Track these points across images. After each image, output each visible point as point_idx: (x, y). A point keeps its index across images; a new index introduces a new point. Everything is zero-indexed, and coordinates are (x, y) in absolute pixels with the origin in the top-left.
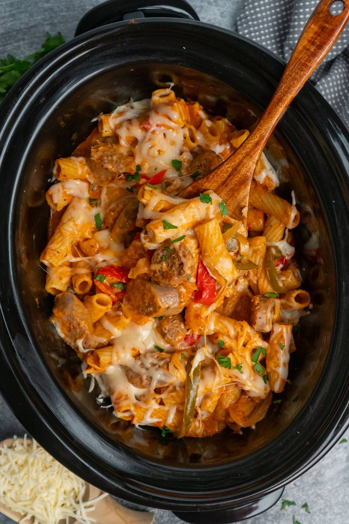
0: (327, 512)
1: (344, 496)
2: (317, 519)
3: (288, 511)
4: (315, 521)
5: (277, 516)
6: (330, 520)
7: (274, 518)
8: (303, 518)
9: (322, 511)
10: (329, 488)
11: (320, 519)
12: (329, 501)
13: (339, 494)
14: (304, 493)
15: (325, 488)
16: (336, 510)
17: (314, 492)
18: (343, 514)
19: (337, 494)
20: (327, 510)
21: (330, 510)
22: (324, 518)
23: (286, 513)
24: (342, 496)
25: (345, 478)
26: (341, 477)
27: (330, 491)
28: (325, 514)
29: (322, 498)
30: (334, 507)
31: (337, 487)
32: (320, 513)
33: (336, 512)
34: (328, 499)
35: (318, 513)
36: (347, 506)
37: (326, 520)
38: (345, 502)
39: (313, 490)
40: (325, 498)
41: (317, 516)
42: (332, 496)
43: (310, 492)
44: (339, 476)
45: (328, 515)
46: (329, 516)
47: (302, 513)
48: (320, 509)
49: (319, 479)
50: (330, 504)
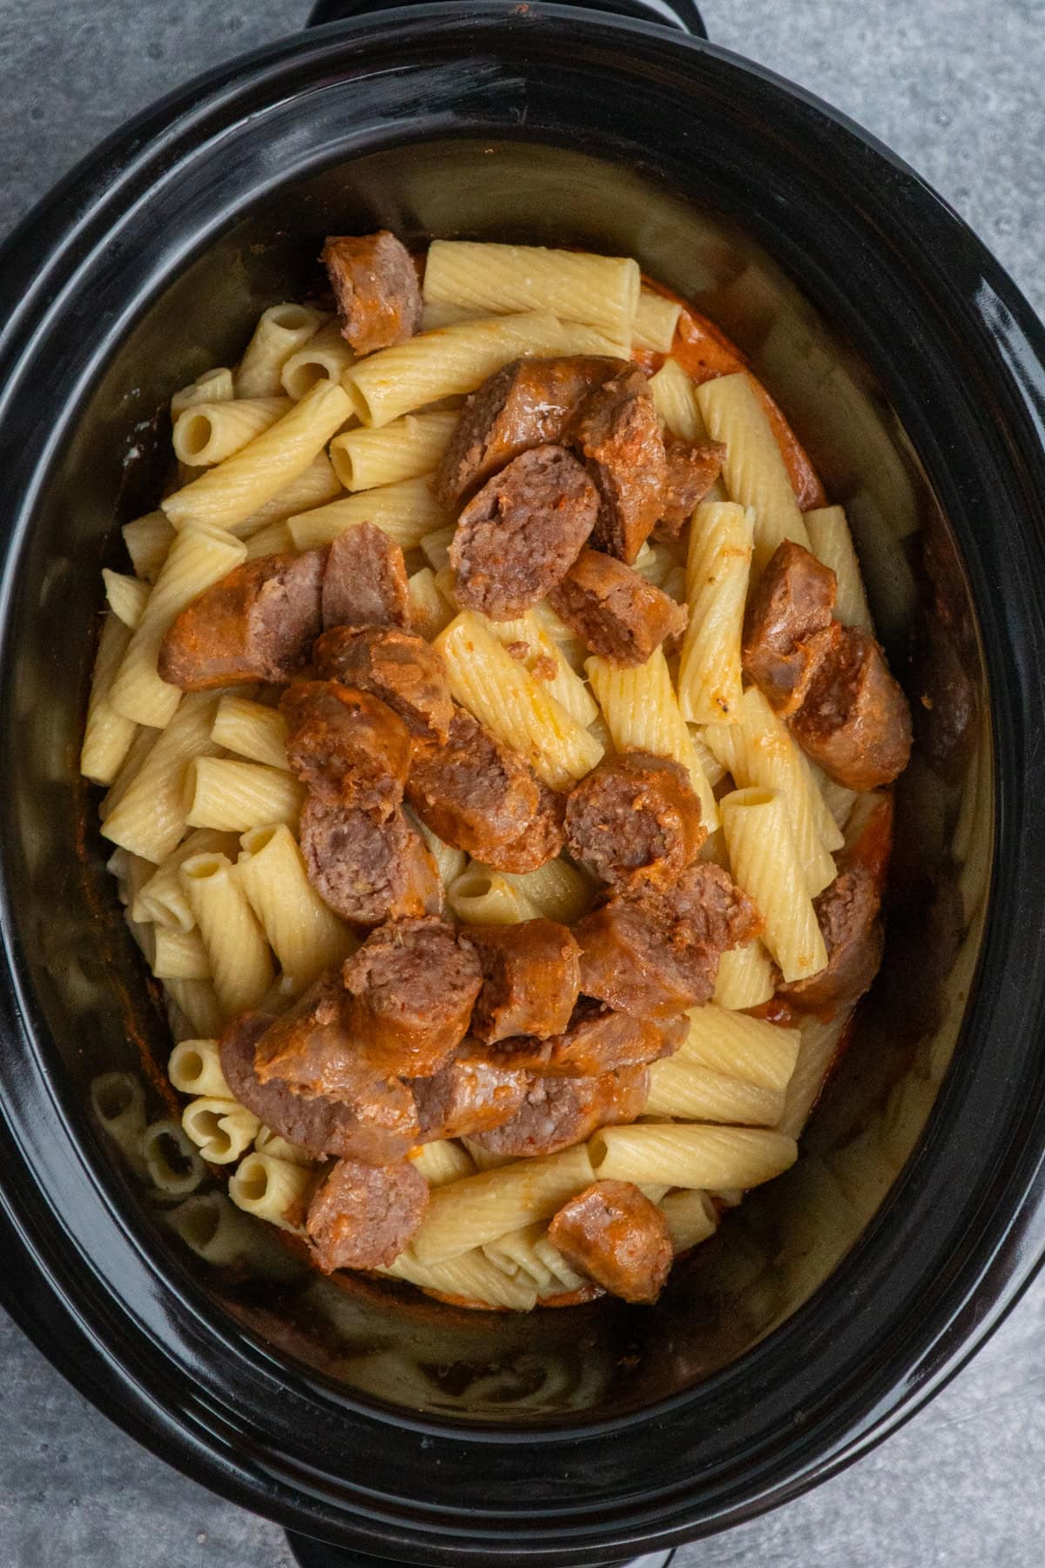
0: (963, 1475)
1: (1025, 1428)
2: (930, 1494)
4: (921, 1500)
6: (970, 1500)
8: (883, 1485)
9: (948, 1470)
10: (979, 1395)
11: (938, 1495)
12: (974, 1439)
13: (1008, 1420)
15: (967, 1395)
16: (994, 1471)
18: (1016, 1487)
19: (1001, 1419)
21: (974, 1470)
22: (952, 1493)
24: (1016, 1426)
25: (1034, 1369)
26: (1019, 1365)
27: (979, 1406)
28: (956, 1480)
29: (953, 1428)
30: (987, 1460)
31: (1004, 1395)
32: (942, 1475)
33: (992, 1477)
34: (971, 1430)
35: (932, 1475)
36: (1029, 1461)
37: (957, 1500)
38: (1025, 1446)
40: (960, 1426)
41: (930, 1483)
42: (984, 1423)
44: (1013, 1361)
45: (966, 1483)
46: (967, 1489)
47: (881, 1470)
48: (943, 1463)
50: (976, 1446)
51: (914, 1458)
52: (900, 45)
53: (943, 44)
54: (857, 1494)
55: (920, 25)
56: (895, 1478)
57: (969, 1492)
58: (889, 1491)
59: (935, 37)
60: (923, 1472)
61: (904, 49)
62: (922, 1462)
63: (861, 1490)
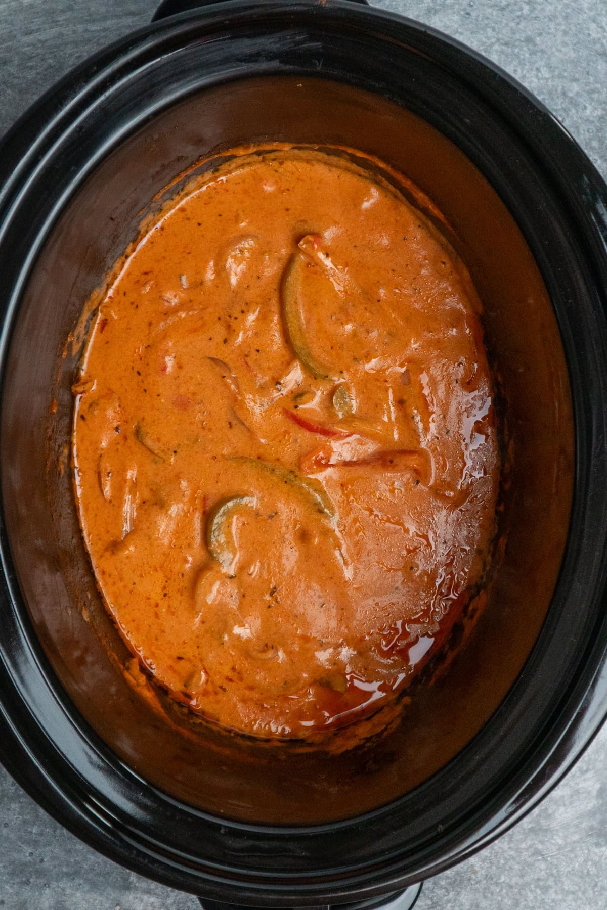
0: (550, 887)
1: (586, 861)
2: (531, 896)
3: (479, 874)
4: (525, 900)
5: (456, 879)
6: (553, 901)
7: (450, 884)
8: (504, 891)
9: (541, 883)
10: (560, 842)
11: (535, 898)
12: (557, 867)
13: (576, 857)
14: (512, 845)
15: (553, 841)
16: (567, 885)
17: (530, 847)
18: (580, 894)
19: (572, 856)
20: (551, 882)
21: (556, 884)
22: (543, 896)
23: (473, 876)
24: (581, 860)
25: (592, 828)
26: (584, 825)
27: (560, 848)
28: (546, 889)
29: (545, 860)
30: (564, 879)
31: (574, 842)
32: (537, 887)
33: (566, 888)
34: (555, 862)
35: (532, 886)
36: (588, 880)
37: (546, 900)
38: (585, 871)
39: (529, 842)
40: (549, 859)
41: (531, 891)
42: (563, 857)
43: (523, 846)
44: (581, 823)
45: (552, 891)
46: (552, 895)
47: (504, 882)
48: (538, 879)
49: (543, 822)
50: (558, 871)
51: (522, 876)
52: (537, 76)
53: (561, 76)
54: (489, 895)
55: (549, 66)
56: (511, 887)
57: (553, 896)
58: (507, 894)
59: (556, 73)
60: (527, 884)
61: (539, 79)
62: (527, 878)
63: (492, 894)
